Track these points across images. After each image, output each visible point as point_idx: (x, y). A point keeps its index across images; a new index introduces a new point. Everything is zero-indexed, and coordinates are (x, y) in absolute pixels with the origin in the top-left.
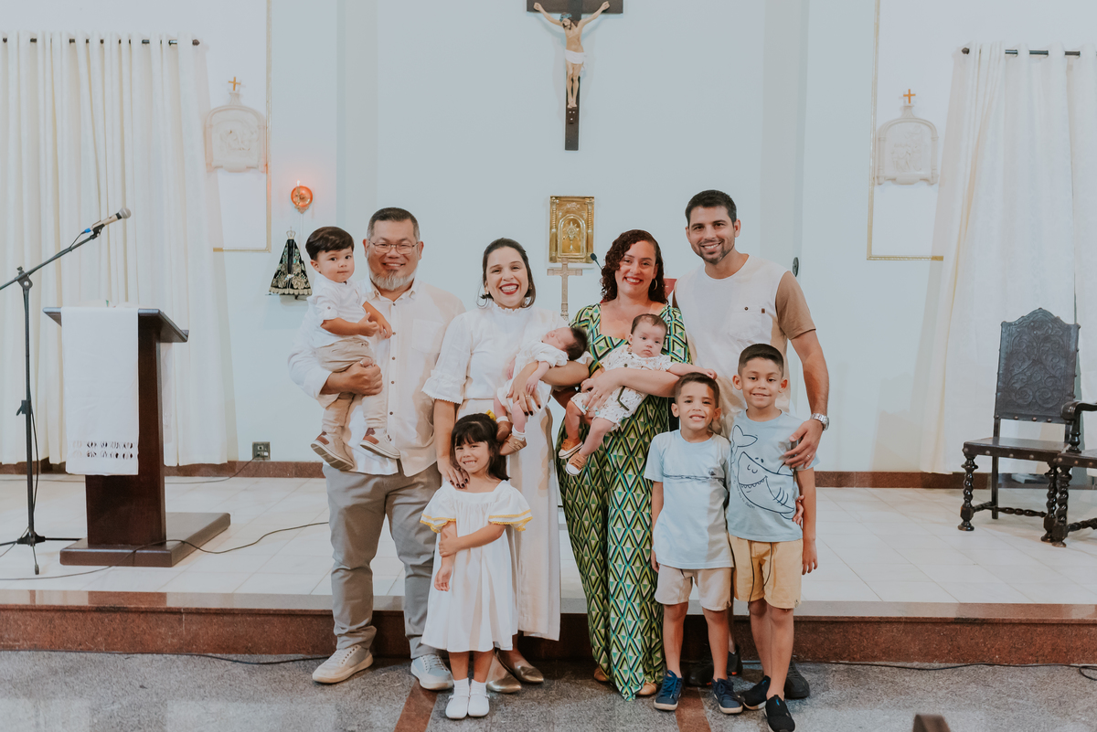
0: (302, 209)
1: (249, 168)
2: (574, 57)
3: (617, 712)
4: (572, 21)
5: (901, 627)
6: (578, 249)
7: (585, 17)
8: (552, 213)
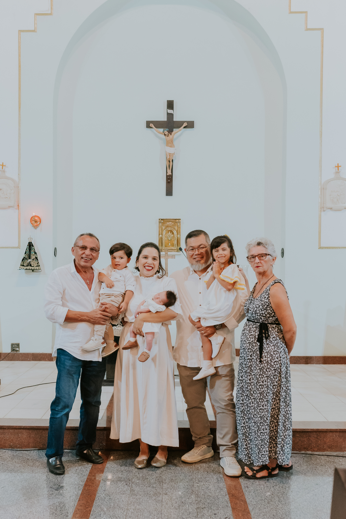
0: (36, 227)
1: (10, 207)
2: (170, 150)
3: (194, 477)
4: (168, 132)
5: (338, 434)
6: (173, 245)
7: (175, 130)
8: (160, 227)
